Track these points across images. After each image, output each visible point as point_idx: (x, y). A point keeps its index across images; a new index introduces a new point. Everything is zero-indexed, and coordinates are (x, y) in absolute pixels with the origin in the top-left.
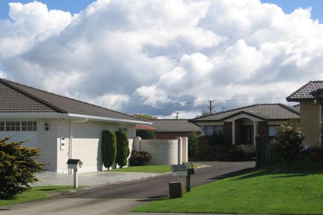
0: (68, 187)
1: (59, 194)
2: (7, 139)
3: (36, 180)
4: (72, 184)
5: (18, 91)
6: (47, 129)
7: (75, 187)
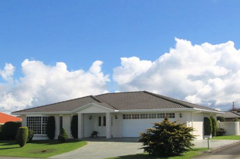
0: (205, 149)
1: (202, 152)
2: (175, 122)
3: (193, 145)
4: (207, 147)
5: (160, 97)
6: (181, 117)
7: (208, 148)
